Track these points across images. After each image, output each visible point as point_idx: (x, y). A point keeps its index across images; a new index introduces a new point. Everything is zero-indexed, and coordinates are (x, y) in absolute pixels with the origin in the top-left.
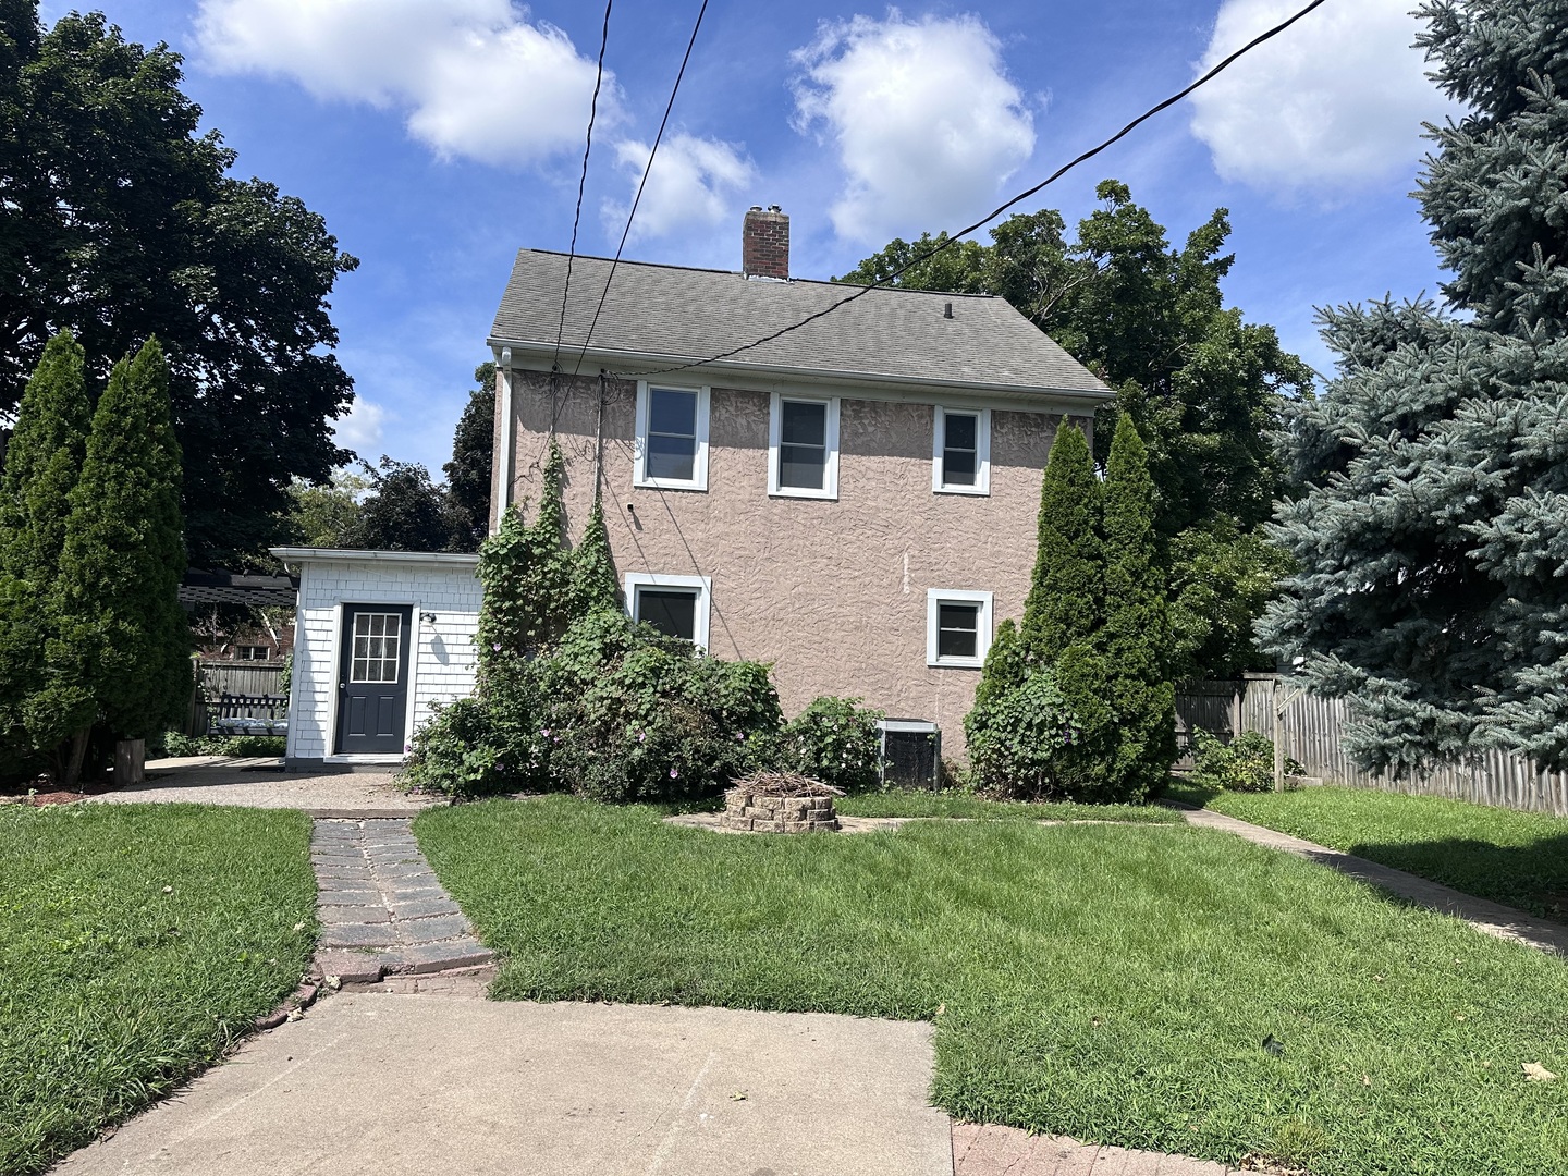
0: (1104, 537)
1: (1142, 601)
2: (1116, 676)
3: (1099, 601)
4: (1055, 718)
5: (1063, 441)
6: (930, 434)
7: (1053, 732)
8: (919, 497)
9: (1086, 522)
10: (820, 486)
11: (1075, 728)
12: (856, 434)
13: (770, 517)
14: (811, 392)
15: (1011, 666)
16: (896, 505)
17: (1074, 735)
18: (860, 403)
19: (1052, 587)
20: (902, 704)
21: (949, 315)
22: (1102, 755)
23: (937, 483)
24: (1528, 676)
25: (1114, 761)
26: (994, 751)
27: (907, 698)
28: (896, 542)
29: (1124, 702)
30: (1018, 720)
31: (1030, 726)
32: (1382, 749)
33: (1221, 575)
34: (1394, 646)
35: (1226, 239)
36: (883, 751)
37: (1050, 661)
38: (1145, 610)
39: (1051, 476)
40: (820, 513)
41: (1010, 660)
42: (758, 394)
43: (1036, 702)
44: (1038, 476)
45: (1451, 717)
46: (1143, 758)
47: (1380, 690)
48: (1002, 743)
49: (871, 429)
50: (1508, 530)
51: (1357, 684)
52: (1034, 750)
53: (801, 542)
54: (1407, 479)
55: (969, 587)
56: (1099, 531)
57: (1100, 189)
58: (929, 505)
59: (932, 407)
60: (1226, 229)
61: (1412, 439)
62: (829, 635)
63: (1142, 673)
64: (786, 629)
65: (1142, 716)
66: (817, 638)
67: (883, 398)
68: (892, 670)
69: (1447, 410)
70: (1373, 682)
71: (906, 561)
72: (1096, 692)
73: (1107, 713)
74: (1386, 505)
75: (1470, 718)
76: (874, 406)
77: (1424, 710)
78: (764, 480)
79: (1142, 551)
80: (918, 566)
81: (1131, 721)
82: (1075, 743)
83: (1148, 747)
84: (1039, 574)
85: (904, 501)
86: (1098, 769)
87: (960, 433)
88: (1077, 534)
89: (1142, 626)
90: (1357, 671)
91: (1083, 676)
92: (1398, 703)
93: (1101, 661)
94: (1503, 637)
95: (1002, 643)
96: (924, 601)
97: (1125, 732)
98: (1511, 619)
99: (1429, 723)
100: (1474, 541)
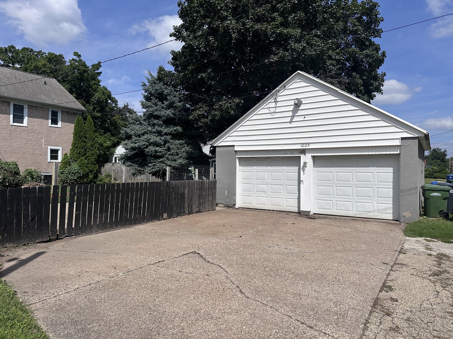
0: (86, 138)
1: (93, 150)
2: (88, 164)
3: (85, 150)
4: (78, 171)
5: (78, 120)
6: (48, 114)
7: (77, 174)
8: (46, 127)
9: (83, 136)
10: (23, 123)
11: (82, 173)
12: (32, 113)
13: (11, 130)
14: (20, 102)
15: (68, 162)
16: (41, 129)
17: (81, 174)
18: (32, 106)
19: (76, 147)
20: (43, 170)
21: (45, 83)
22: (86, 178)
23: (50, 125)
24: (150, 165)
25: (88, 179)
26: (65, 178)
27: (44, 168)
28: (41, 136)
29: (90, 168)
30: (70, 172)
31: (73, 173)
32: (135, 173)
33: (101, 143)
34: (137, 161)
35: (100, 68)
36: (43, 179)
37: (76, 161)
38: (93, 152)
39: (75, 126)
40: (23, 129)
41: (68, 161)
42: (8, 102)
43: (74, 169)
44: (73, 125)
45: (142, 169)
46: (93, 178)
47: (135, 166)
48: (67, 176)
49: (35, 112)
50: (148, 150)
51: (132, 165)
52: (74, 177)
53: (19, 135)
54: (139, 143)
55: (57, 146)
56: (85, 137)
57: (74, 53)
58: (48, 129)
59: (49, 108)
60: (100, 66)
61: (139, 138)
62: (26, 156)
63: (93, 163)
64: (16, 154)
65: (93, 170)
66: (23, 156)
67: (38, 105)
68: (40, 163)
69: (143, 134)
70: (134, 165)
71: (43, 140)
72: (85, 167)
73: (87, 170)
74: (137, 145)
75: (144, 169)
76: (36, 107)
77: (139, 168)
78: (10, 121)
79: (93, 141)
80: (46, 141)
81: (91, 171)
82: (81, 176)
83: (94, 176)
84: (73, 145)
85: (42, 128)
86: (85, 180)
87: (55, 114)
88: (81, 138)
89: (93, 155)
90: (132, 164)
91: (83, 164)
92: (137, 168)
93: (86, 161)
94: (148, 160)
95: (66, 158)
96: (47, 149)
97: (90, 173)
98: (148, 159)
99: (140, 170)
100: (145, 151)
